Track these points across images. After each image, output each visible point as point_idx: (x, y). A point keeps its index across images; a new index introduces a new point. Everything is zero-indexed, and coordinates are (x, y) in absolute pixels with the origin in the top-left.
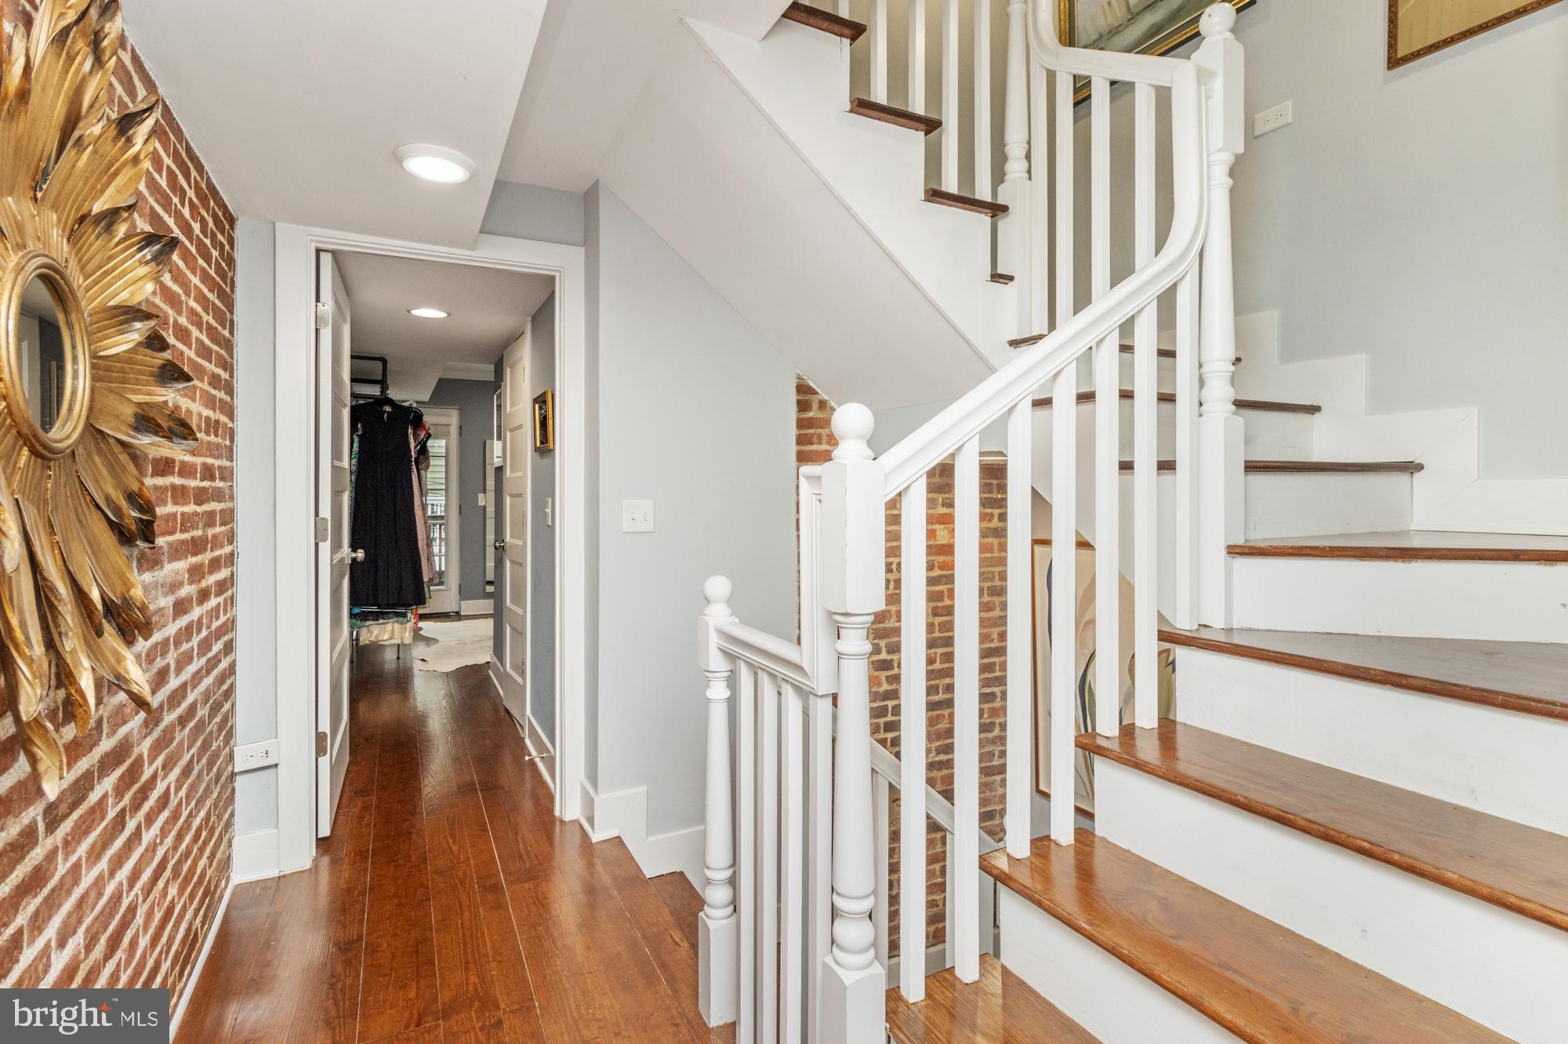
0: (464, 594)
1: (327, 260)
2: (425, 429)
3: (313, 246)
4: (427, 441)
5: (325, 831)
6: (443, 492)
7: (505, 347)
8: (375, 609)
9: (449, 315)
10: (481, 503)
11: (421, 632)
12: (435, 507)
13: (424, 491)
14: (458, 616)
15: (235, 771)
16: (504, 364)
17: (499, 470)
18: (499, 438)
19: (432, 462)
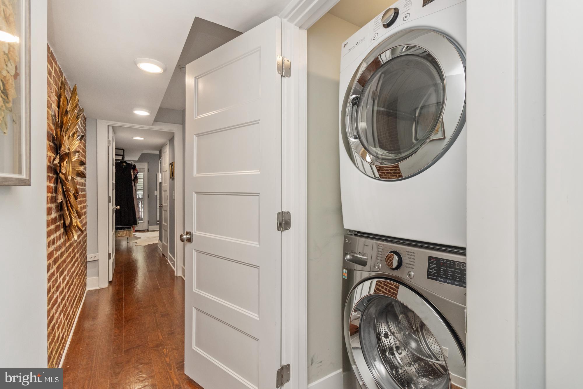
0: (150, 223)
1: (110, 128)
2: (136, 170)
3: (107, 125)
4: (137, 174)
5: (111, 279)
6: (143, 191)
7: (162, 147)
8: (120, 226)
9: (145, 139)
10: (155, 194)
11: (135, 236)
12: (139, 196)
13: (136, 190)
14: (148, 231)
15: (88, 261)
16: (162, 152)
17: (161, 183)
18: (161, 172)
19: (139, 180)
